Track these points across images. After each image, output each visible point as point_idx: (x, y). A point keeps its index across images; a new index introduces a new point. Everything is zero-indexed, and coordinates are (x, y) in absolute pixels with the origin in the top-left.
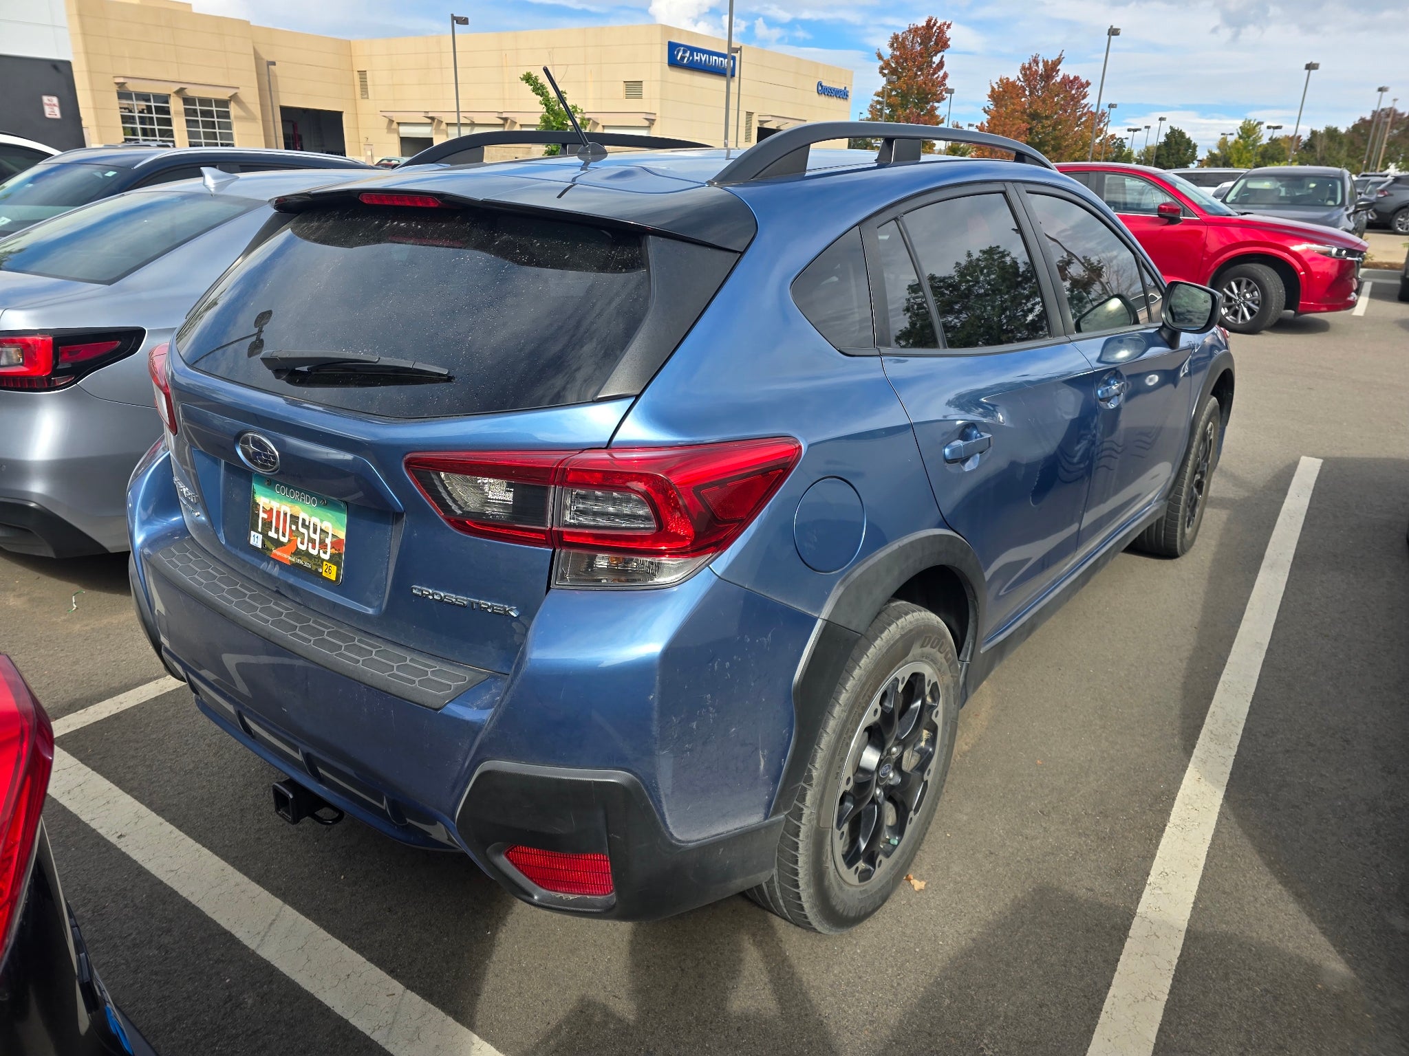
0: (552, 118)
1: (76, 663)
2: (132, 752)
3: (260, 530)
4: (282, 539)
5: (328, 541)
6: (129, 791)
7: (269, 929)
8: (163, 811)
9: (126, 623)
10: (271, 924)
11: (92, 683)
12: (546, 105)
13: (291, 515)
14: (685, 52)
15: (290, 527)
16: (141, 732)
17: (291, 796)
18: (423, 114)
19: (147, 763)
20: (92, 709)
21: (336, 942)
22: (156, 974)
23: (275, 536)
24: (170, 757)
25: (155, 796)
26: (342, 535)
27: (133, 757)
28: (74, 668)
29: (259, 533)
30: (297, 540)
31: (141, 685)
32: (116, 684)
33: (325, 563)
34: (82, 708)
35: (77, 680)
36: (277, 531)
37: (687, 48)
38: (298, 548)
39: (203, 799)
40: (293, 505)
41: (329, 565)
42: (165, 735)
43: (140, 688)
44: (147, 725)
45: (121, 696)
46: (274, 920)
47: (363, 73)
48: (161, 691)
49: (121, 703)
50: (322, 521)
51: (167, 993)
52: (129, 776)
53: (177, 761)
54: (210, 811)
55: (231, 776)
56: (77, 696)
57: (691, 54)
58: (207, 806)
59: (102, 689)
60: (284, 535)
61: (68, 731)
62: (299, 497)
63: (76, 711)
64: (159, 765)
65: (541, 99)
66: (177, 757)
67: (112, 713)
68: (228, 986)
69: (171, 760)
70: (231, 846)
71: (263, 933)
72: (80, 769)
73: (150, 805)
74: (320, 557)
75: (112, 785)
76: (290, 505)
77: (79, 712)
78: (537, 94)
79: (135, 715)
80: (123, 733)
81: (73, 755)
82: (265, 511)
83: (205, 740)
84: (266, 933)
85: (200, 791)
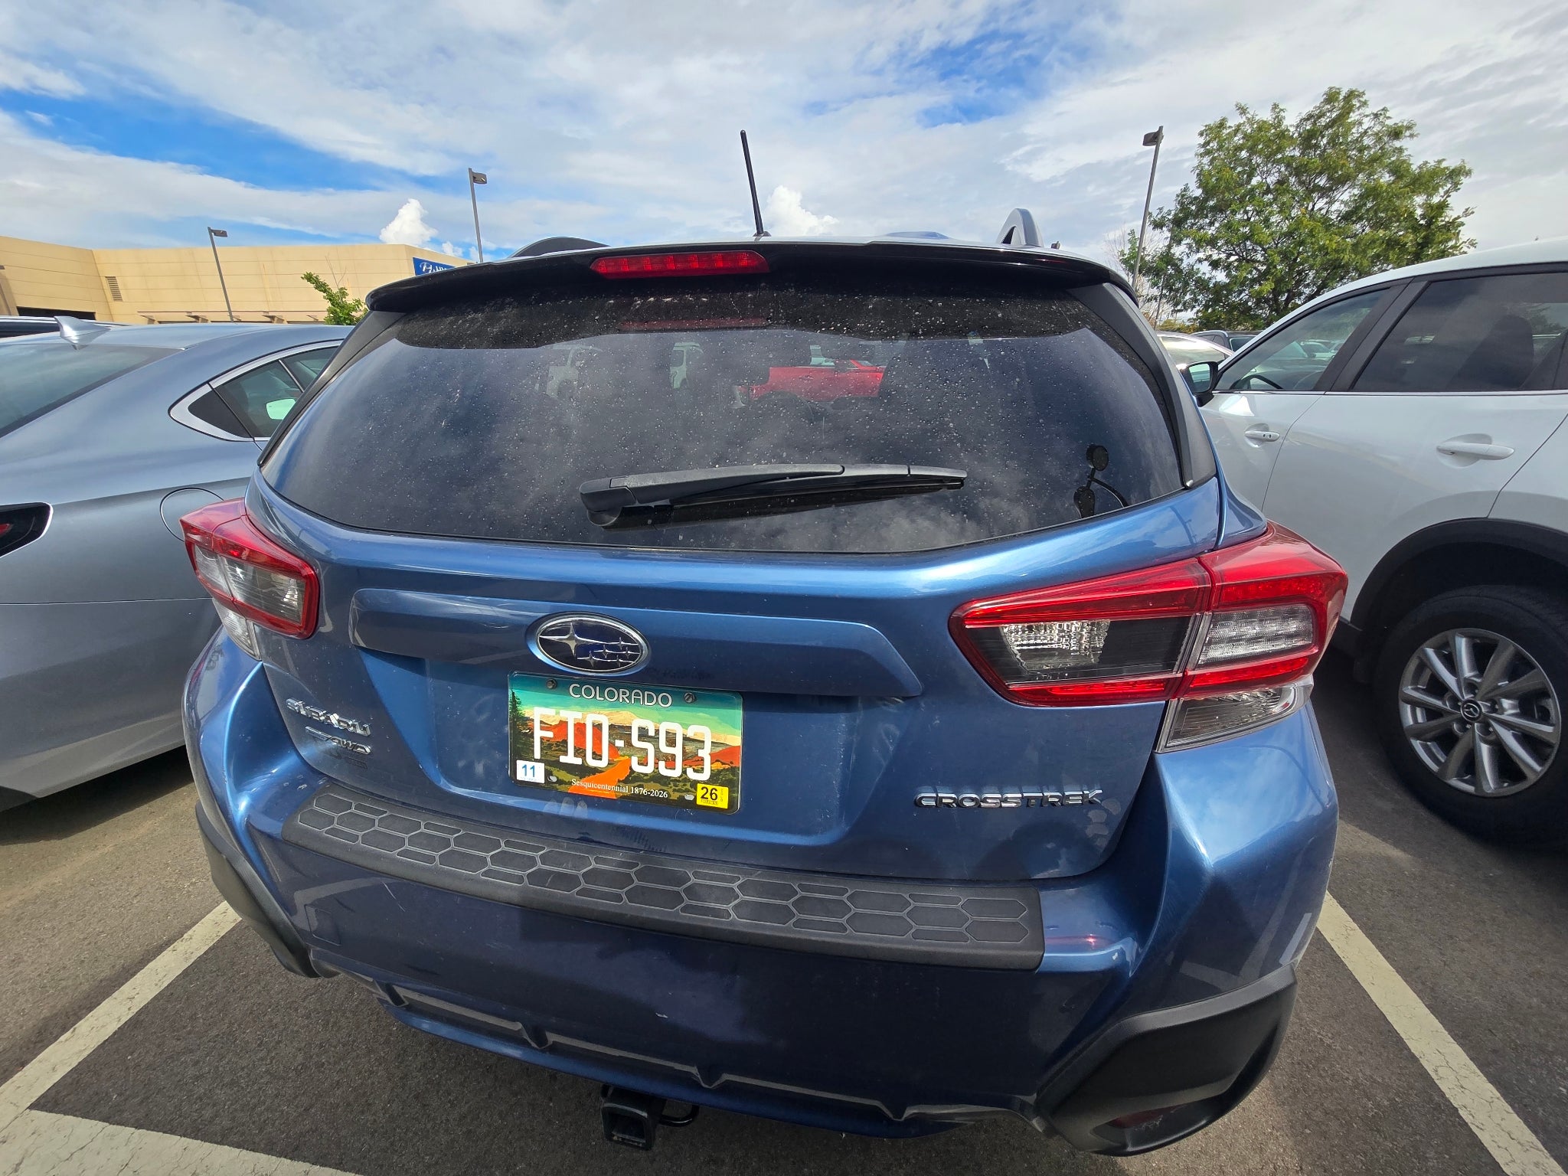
0: (338, 310)
1: (17, 960)
2: (191, 1072)
3: (537, 755)
4: (592, 762)
5: (705, 753)
6: (221, 1139)
8: (296, 1149)
9: (77, 878)
11: (64, 983)
12: (330, 300)
13: (612, 727)
14: (428, 266)
15: (611, 745)
16: (189, 1033)
17: (645, 1114)
18: (186, 314)
19: (226, 1080)
20: (83, 1026)
23: (578, 761)
24: (260, 1055)
25: (269, 1129)
26: (735, 739)
27: (197, 1078)
28: (17, 969)
29: (536, 761)
30: (630, 760)
31: (149, 961)
32: (105, 971)
33: (700, 786)
34: (64, 1030)
35: (32, 989)
36: (580, 751)
37: (429, 263)
38: (632, 771)
39: (349, 1104)
40: (614, 710)
41: (710, 787)
42: (231, 1024)
43: (151, 965)
44: (193, 1018)
45: (126, 988)
47: (112, 280)
48: (187, 959)
49: (131, 999)
50: (685, 726)
52: (208, 1113)
53: (273, 1058)
54: (371, 1118)
55: (370, 1051)
56: (46, 1013)
57: (434, 268)
58: (363, 1112)
59: (86, 987)
60: (597, 756)
61: (57, 1077)
62: (629, 698)
63: (56, 1038)
64: (248, 1075)
65: (325, 294)
66: (269, 1051)
67: (124, 1020)
69: (262, 1059)
70: (437, 1163)
72: (112, 1136)
73: (269, 1150)
74: (687, 780)
75: (186, 1141)
76: (607, 711)
77: (62, 1038)
78: (320, 291)
79: (164, 1010)
80: (159, 1046)
81: (86, 1115)
82: (545, 726)
83: (296, 1010)
85: (338, 1092)
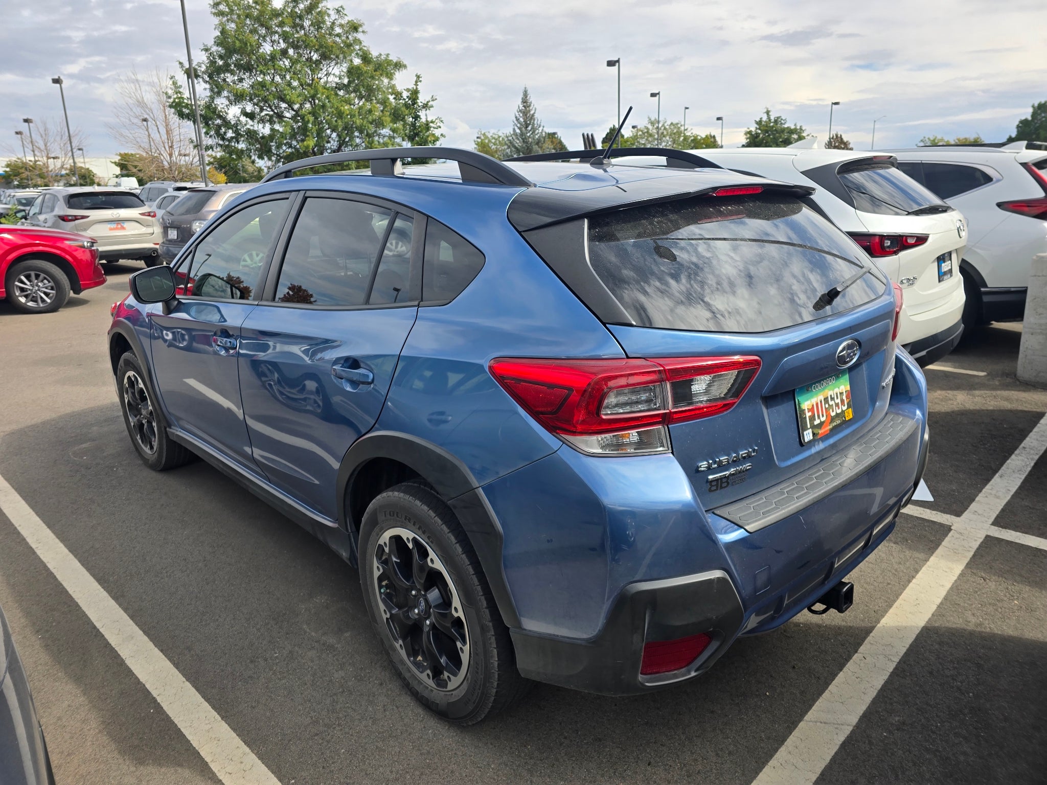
3: (809, 426)
4: (822, 420)
5: (844, 397)
7: (830, 723)
10: (825, 723)
13: (824, 400)
21: (831, 687)
22: (897, 776)
23: (819, 421)
29: (809, 429)
33: (846, 412)
36: (818, 416)
38: (831, 416)
46: (821, 723)
51: (911, 764)
60: (823, 415)
68: (890, 732)
71: (836, 726)
84: (834, 724)
